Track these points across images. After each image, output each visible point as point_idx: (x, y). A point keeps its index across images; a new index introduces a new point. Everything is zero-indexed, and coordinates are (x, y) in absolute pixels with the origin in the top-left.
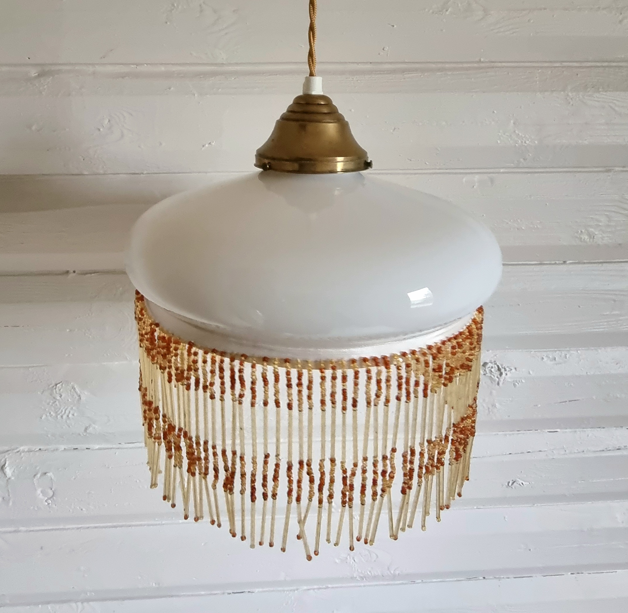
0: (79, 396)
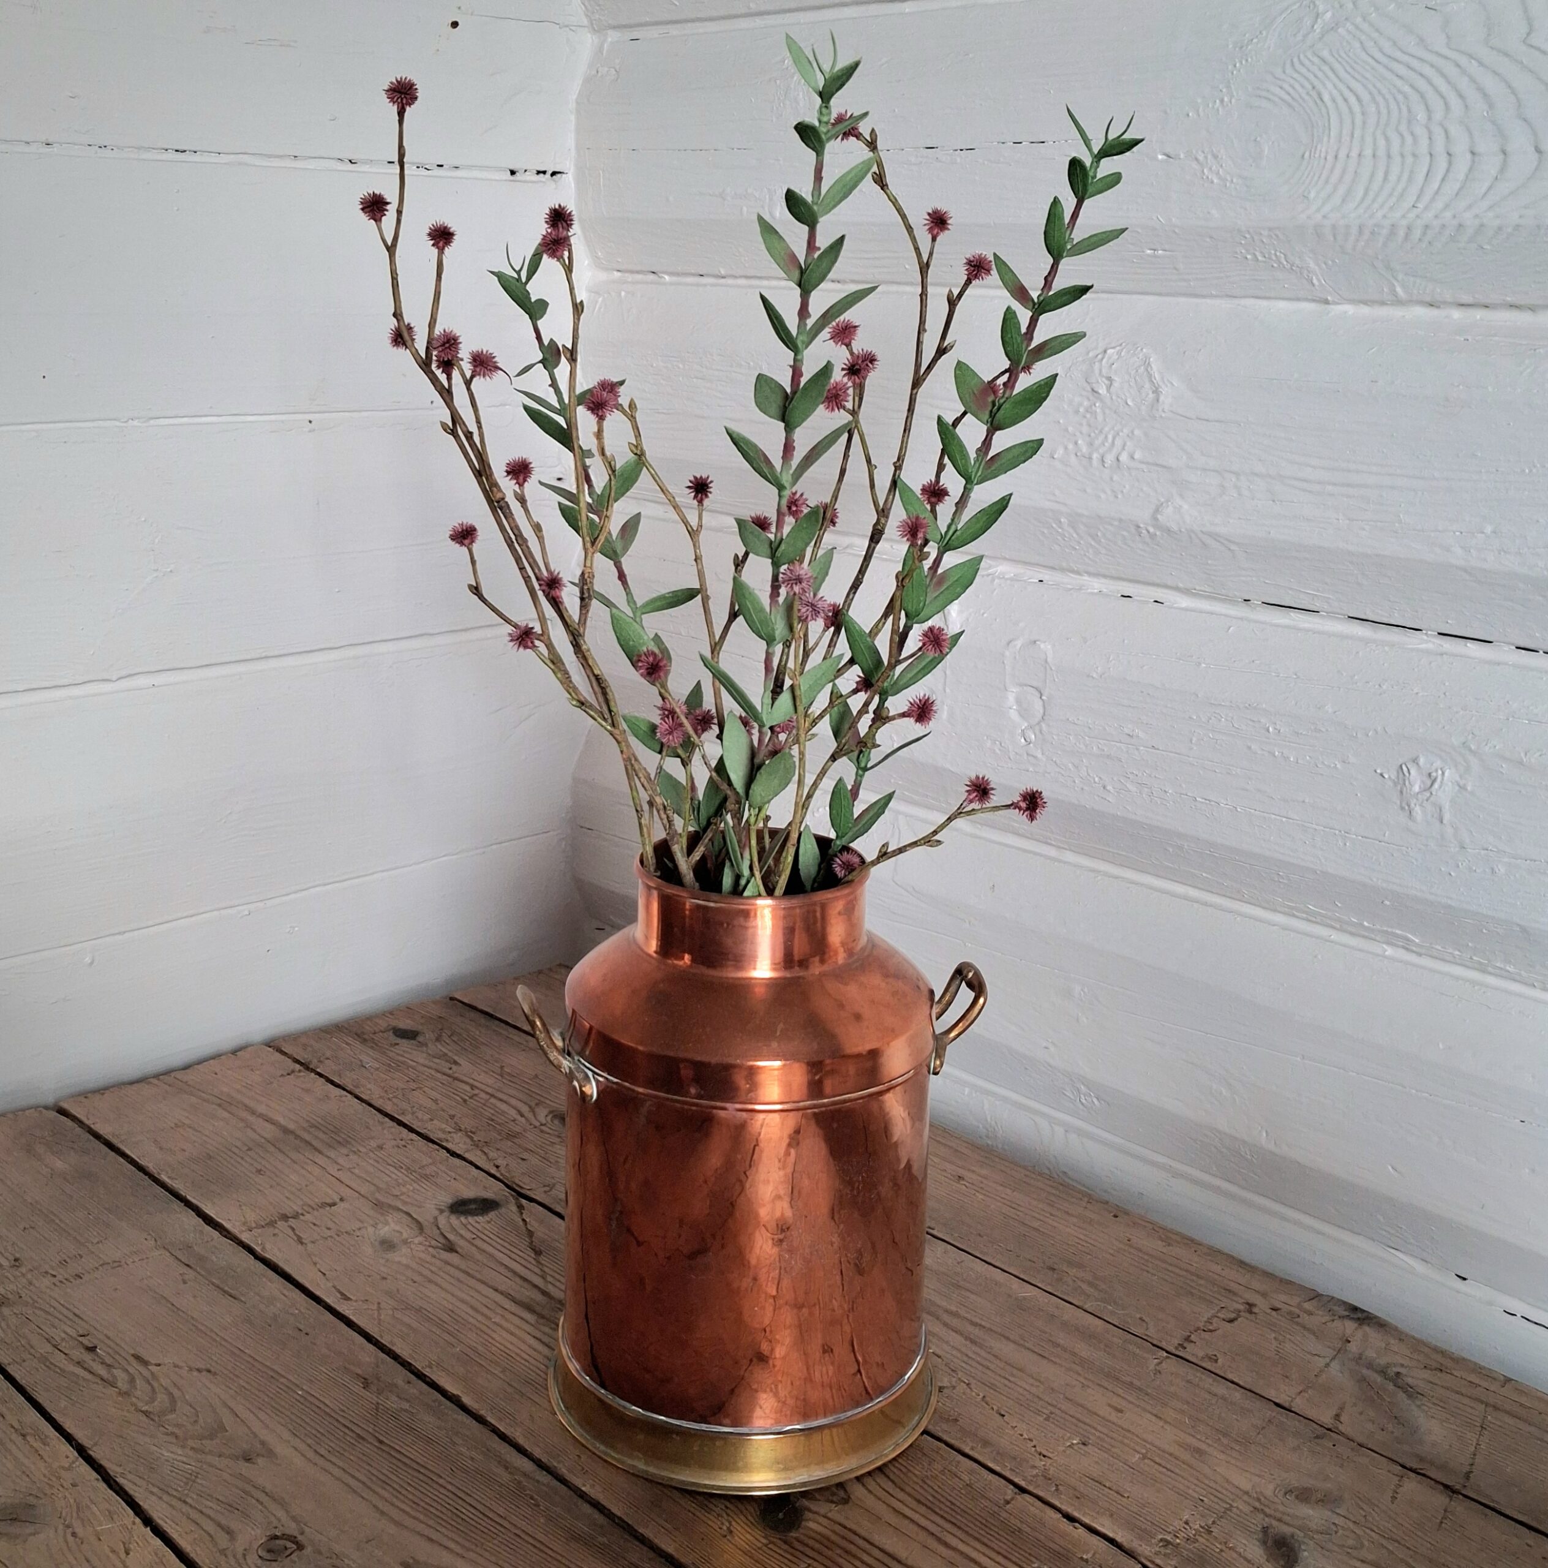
0: (1156, 392)
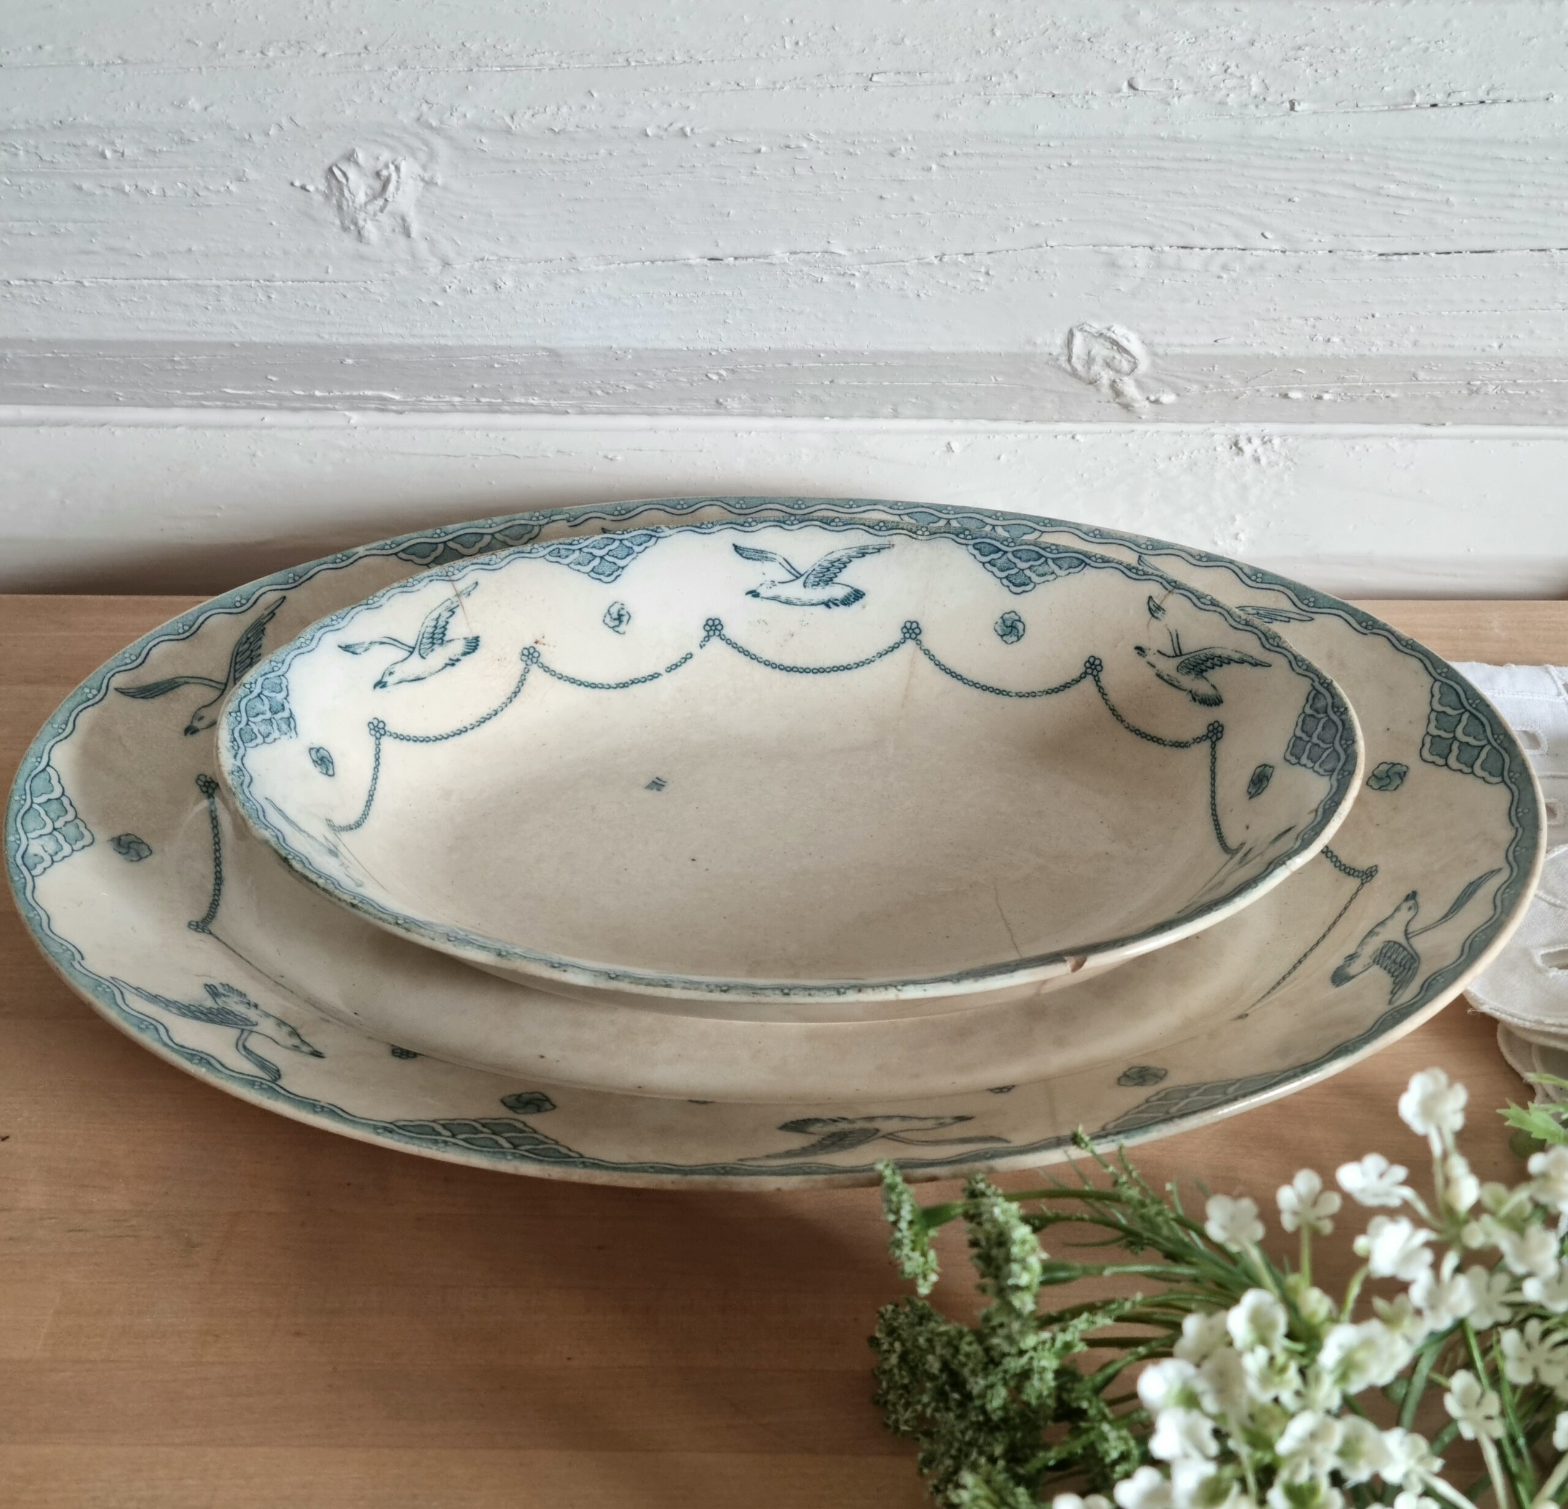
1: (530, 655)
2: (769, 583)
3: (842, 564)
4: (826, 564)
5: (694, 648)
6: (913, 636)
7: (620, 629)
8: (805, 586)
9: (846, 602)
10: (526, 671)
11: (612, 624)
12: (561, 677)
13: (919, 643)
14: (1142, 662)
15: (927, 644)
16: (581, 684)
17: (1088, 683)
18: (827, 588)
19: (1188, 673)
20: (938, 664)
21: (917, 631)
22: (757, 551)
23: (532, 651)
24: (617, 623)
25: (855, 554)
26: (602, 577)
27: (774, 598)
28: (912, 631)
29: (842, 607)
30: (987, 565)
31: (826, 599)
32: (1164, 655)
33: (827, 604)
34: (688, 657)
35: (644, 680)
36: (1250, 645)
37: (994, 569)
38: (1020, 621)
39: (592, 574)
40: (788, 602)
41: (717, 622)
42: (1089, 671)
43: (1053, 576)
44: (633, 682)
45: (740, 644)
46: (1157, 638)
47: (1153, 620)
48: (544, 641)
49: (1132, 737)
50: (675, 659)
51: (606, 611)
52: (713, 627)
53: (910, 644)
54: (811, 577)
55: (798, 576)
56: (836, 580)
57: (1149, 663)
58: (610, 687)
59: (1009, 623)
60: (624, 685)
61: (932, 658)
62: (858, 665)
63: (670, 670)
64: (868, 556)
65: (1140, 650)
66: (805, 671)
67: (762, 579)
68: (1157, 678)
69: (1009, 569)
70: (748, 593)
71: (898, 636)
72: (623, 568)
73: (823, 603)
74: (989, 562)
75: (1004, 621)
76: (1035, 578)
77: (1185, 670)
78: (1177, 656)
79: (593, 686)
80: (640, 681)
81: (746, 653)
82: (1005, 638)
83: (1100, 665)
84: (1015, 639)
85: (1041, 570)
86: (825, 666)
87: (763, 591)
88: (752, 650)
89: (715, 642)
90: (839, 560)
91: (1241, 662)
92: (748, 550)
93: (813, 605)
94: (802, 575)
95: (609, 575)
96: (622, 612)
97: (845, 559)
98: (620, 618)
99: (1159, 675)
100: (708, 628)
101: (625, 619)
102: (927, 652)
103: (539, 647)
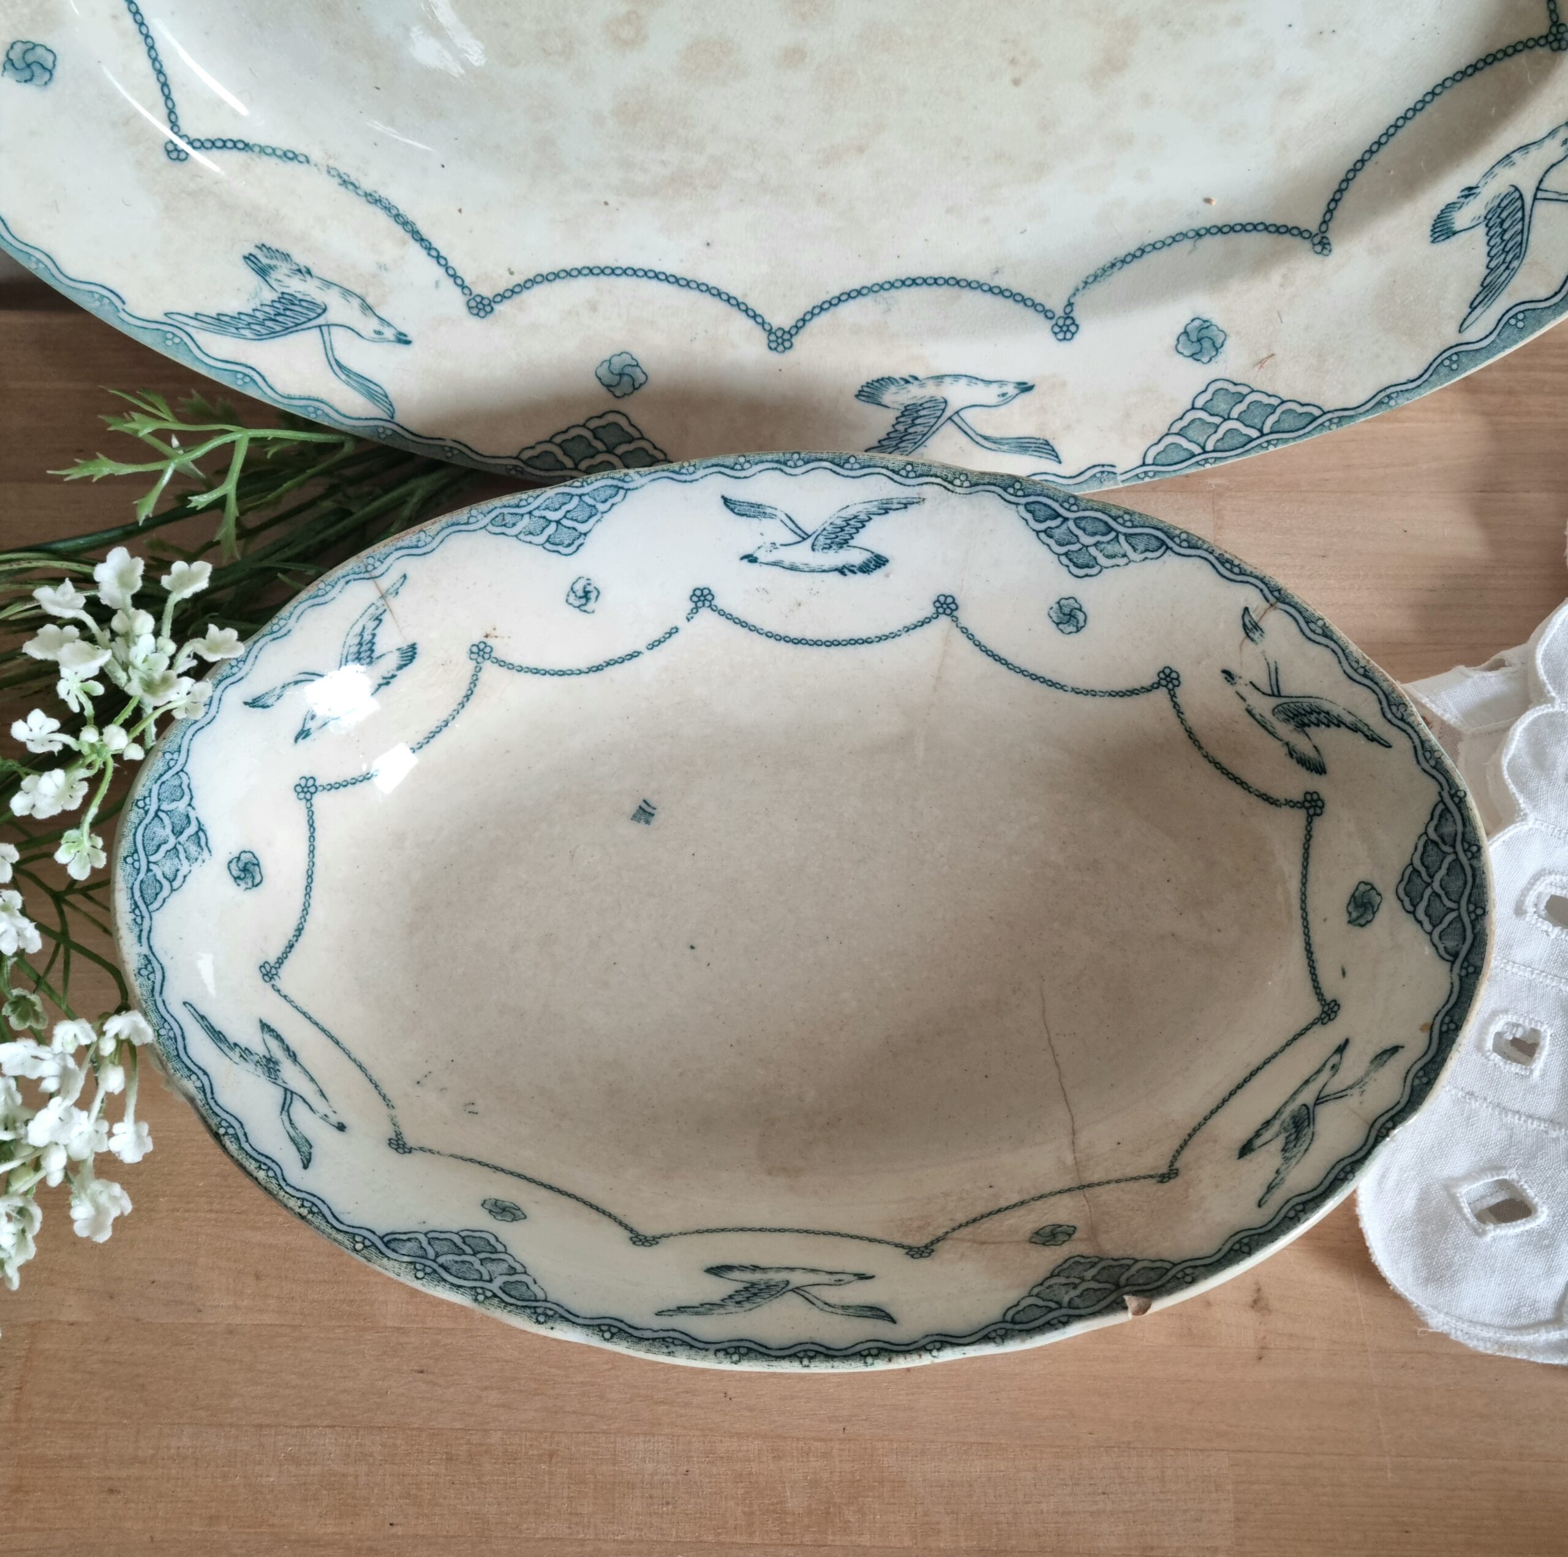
1: (481, 652)
2: (768, 545)
3: (859, 523)
4: (839, 522)
5: (681, 622)
6: (948, 611)
7: (589, 607)
8: (813, 550)
9: (865, 569)
10: (478, 669)
11: (577, 603)
12: (520, 669)
13: (955, 620)
14: (1230, 690)
15: (963, 622)
16: (546, 673)
17: (1162, 694)
18: (841, 551)
19: (1287, 721)
20: (978, 645)
21: (953, 606)
22: (752, 505)
23: (482, 646)
24: (583, 601)
25: (875, 510)
26: (560, 548)
27: (775, 564)
28: (946, 606)
29: (860, 575)
30: (1042, 535)
31: (840, 564)
32: (1258, 689)
33: (842, 570)
34: (673, 631)
35: (622, 660)
36: (1367, 709)
37: (1051, 542)
38: (1080, 610)
39: (548, 546)
40: (793, 568)
41: (706, 592)
42: (1164, 682)
43: (1125, 560)
44: (608, 664)
45: (735, 615)
46: (1251, 669)
47: (1248, 642)
48: (496, 633)
49: (1210, 768)
50: (658, 634)
51: (568, 589)
52: (702, 598)
53: (944, 621)
54: (821, 538)
55: (805, 537)
56: (851, 543)
57: (1237, 693)
58: (580, 672)
59: (1067, 610)
60: (598, 669)
61: (971, 637)
62: (880, 639)
63: (652, 646)
64: (891, 513)
65: (1228, 675)
66: (816, 643)
67: (759, 541)
68: (1246, 714)
69: (1069, 543)
70: (742, 558)
71: (930, 610)
72: (585, 534)
73: (836, 570)
74: (1045, 531)
75: (1060, 607)
76: (1102, 560)
77: (1283, 716)
78: (1273, 695)
79: (561, 673)
80: (616, 662)
81: (743, 624)
82: (1061, 626)
83: (1177, 679)
84: (1074, 629)
85: (1110, 549)
86: (840, 639)
87: (762, 556)
88: (751, 620)
89: (705, 615)
90: (855, 517)
91: (1355, 729)
92: (741, 503)
93: (824, 571)
94: (809, 536)
95: (569, 545)
96: (589, 588)
97: (863, 516)
98: (586, 595)
99: (1249, 712)
100: (695, 599)
101: (593, 596)
102: (964, 631)
103: (489, 641)
